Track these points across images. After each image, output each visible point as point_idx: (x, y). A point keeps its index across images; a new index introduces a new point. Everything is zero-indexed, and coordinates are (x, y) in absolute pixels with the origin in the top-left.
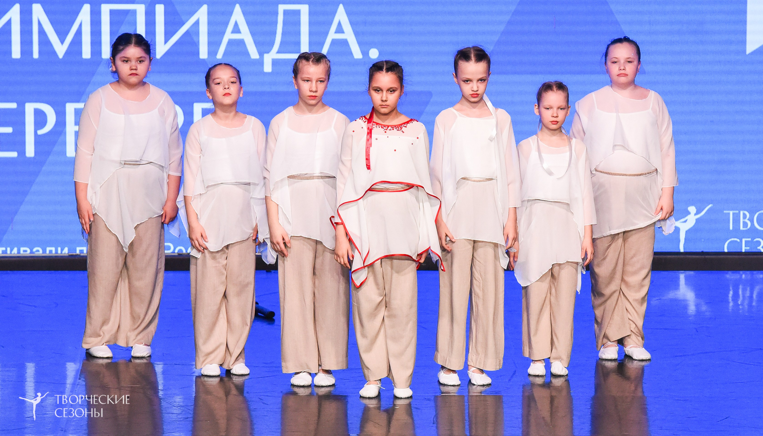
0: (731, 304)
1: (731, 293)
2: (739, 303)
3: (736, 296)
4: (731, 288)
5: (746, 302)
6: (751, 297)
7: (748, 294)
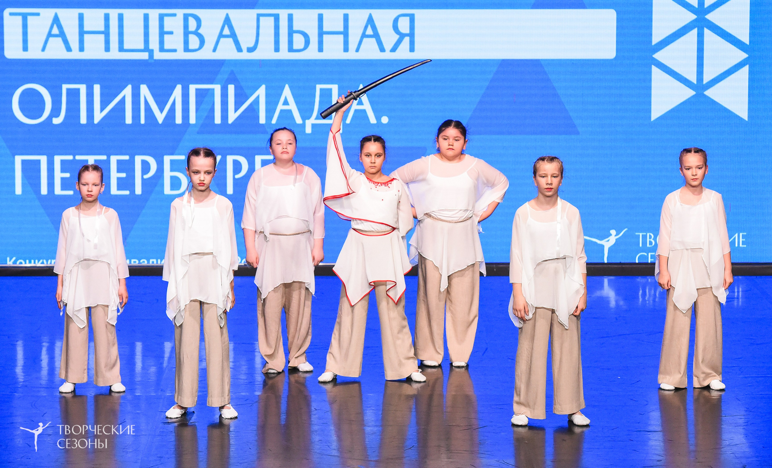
0: (641, 300)
1: (641, 292)
2: (647, 298)
3: (644, 294)
4: (641, 289)
5: (651, 299)
6: (655, 295)
7: (653, 292)
